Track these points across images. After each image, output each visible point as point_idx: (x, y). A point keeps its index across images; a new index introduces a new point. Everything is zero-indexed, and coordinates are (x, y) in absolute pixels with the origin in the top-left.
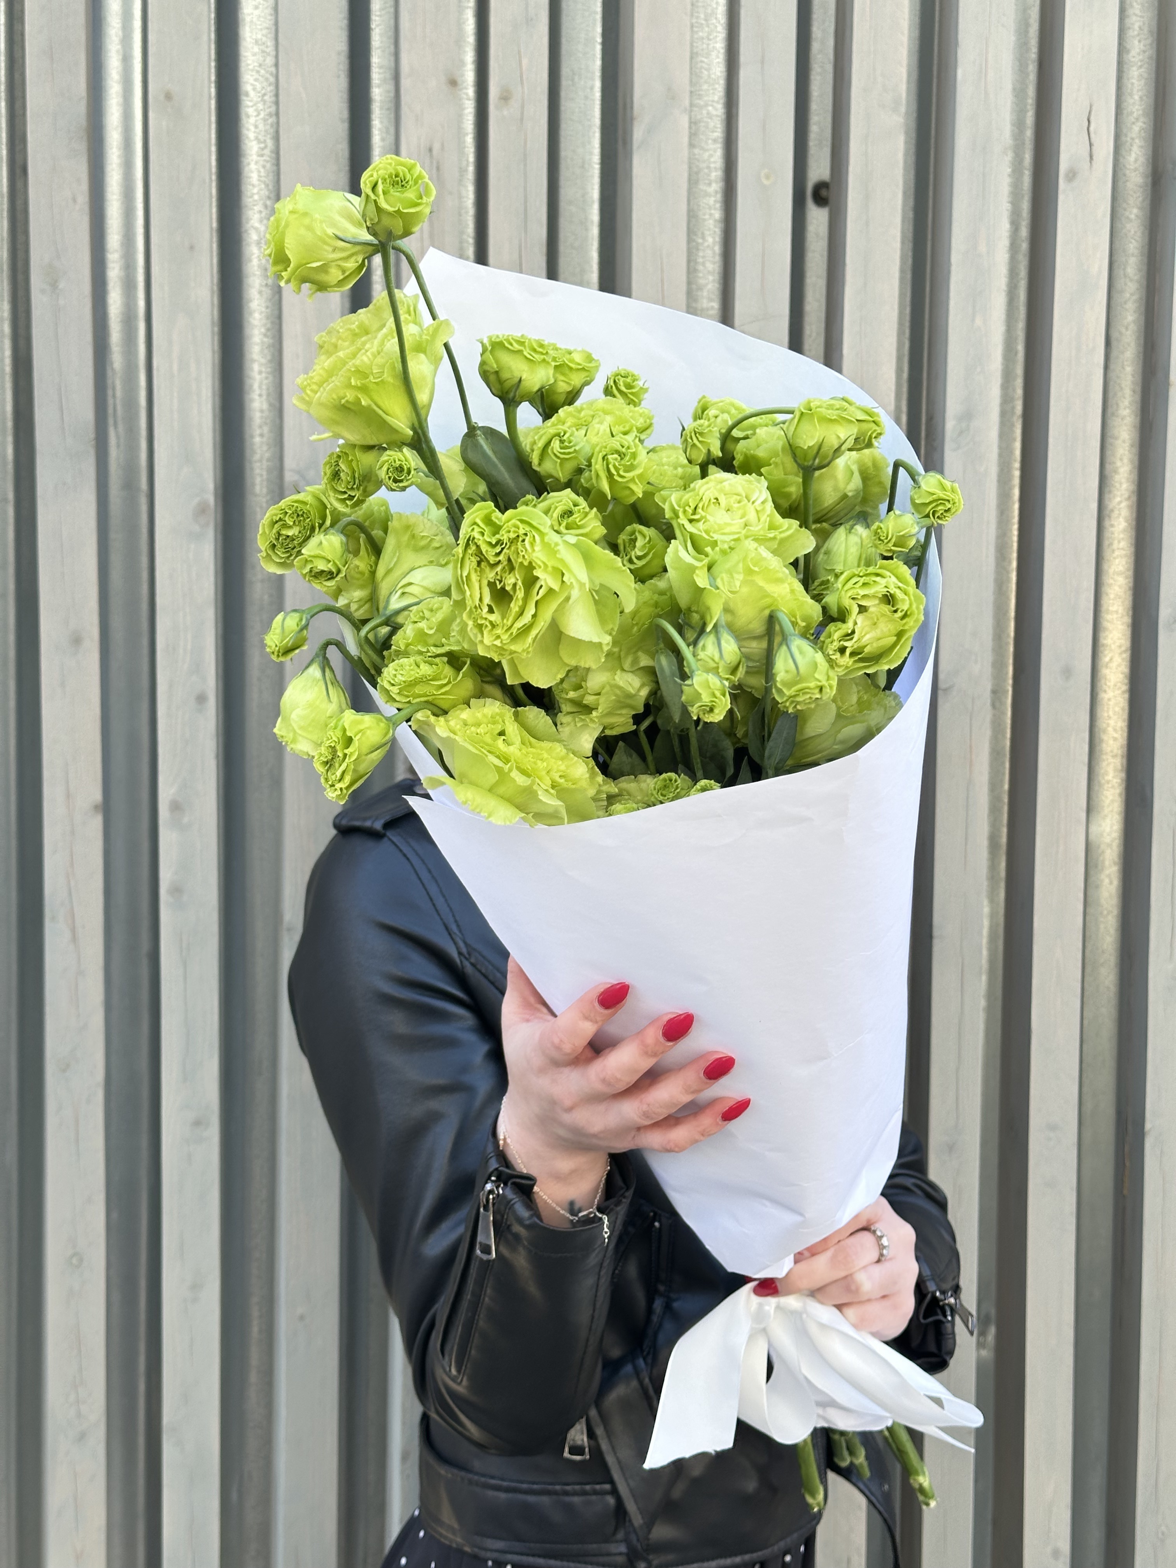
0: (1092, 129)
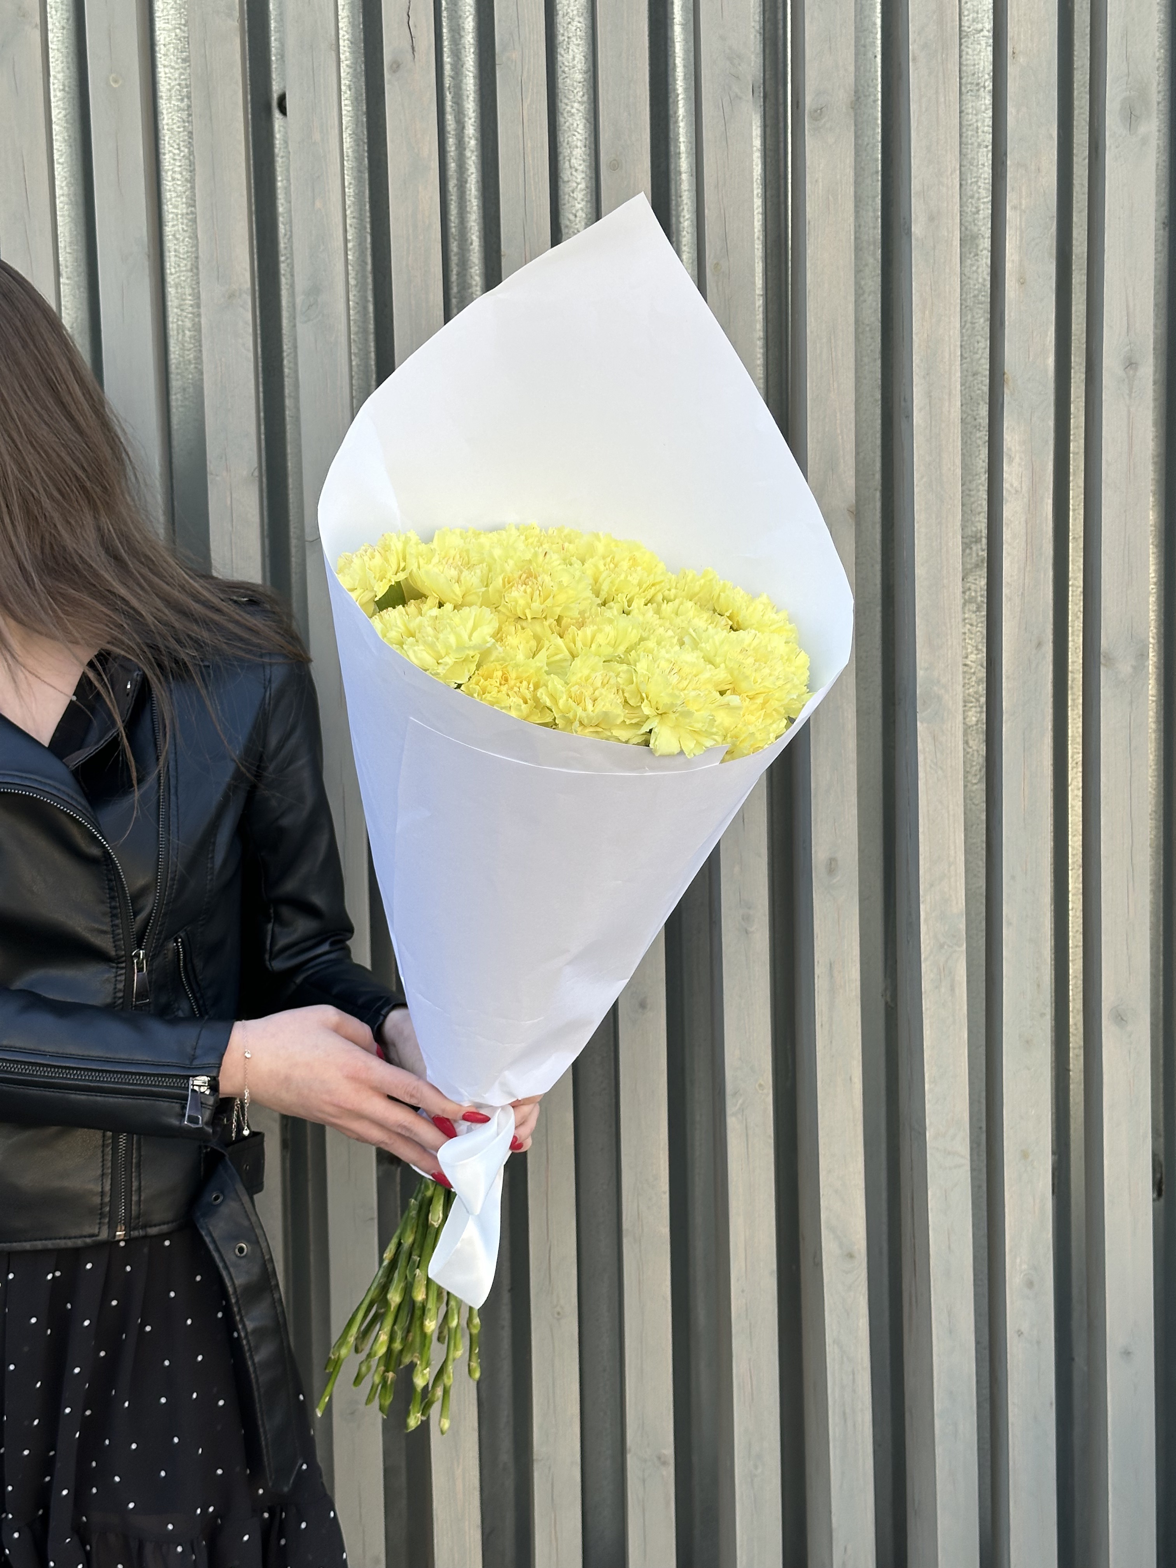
0: (411, 22)
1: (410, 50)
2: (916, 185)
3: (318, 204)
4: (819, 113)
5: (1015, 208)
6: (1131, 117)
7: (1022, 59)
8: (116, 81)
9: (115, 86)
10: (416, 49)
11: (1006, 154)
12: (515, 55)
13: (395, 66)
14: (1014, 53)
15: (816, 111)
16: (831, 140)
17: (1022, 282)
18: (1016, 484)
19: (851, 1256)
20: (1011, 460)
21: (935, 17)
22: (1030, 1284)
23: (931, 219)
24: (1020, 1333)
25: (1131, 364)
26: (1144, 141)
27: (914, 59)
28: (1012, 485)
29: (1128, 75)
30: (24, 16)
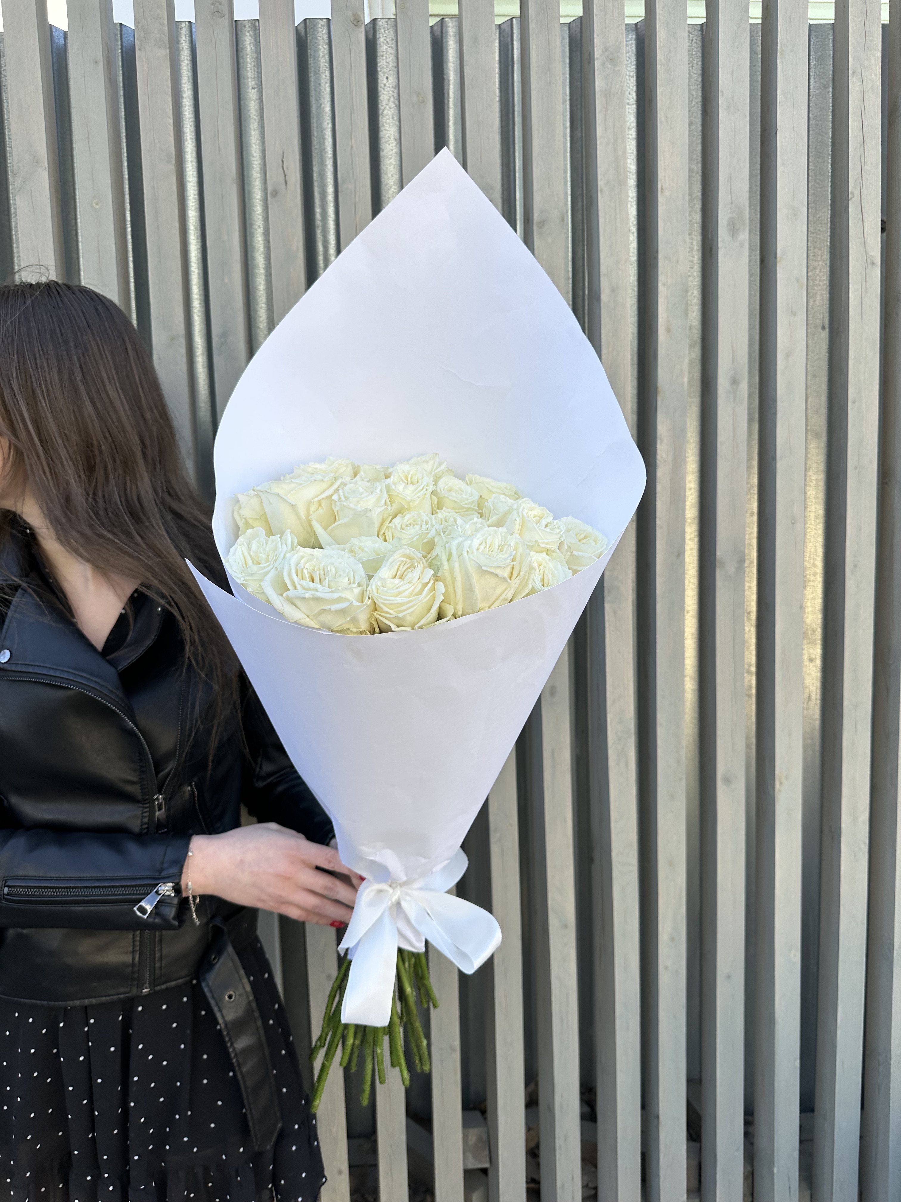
0: (284, 166)
1: (284, 183)
2: (603, 269)
3: (226, 280)
4: (542, 224)
5: (663, 285)
6: (733, 230)
7: (667, 193)
8: (97, 204)
9: (96, 207)
10: (288, 183)
11: (657, 252)
12: (351, 187)
13: (274, 193)
14: (662, 189)
15: (540, 223)
16: (550, 241)
17: (668, 330)
18: (665, 456)
19: (566, 926)
20: (662, 441)
21: (613, 165)
22: (672, 939)
23: (613, 290)
24: (666, 968)
25: (735, 382)
26: (742, 245)
27: (601, 191)
28: (662, 457)
29: (732, 203)
30: (37, 162)
